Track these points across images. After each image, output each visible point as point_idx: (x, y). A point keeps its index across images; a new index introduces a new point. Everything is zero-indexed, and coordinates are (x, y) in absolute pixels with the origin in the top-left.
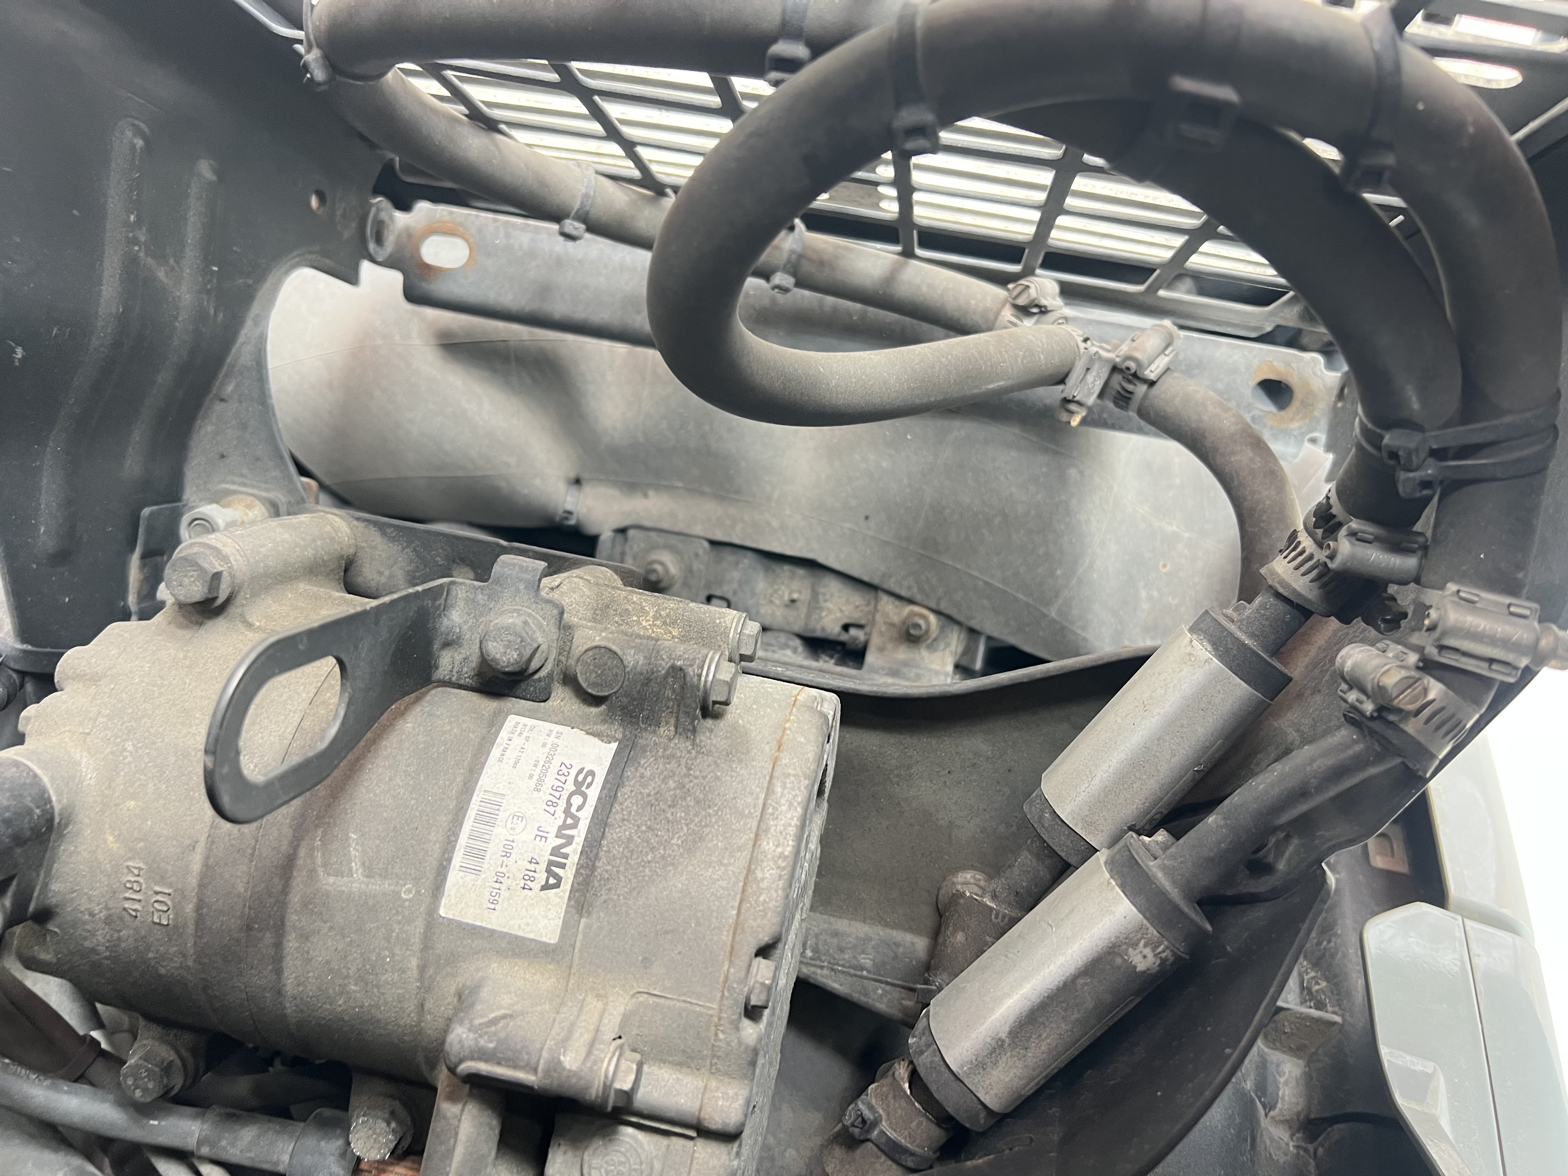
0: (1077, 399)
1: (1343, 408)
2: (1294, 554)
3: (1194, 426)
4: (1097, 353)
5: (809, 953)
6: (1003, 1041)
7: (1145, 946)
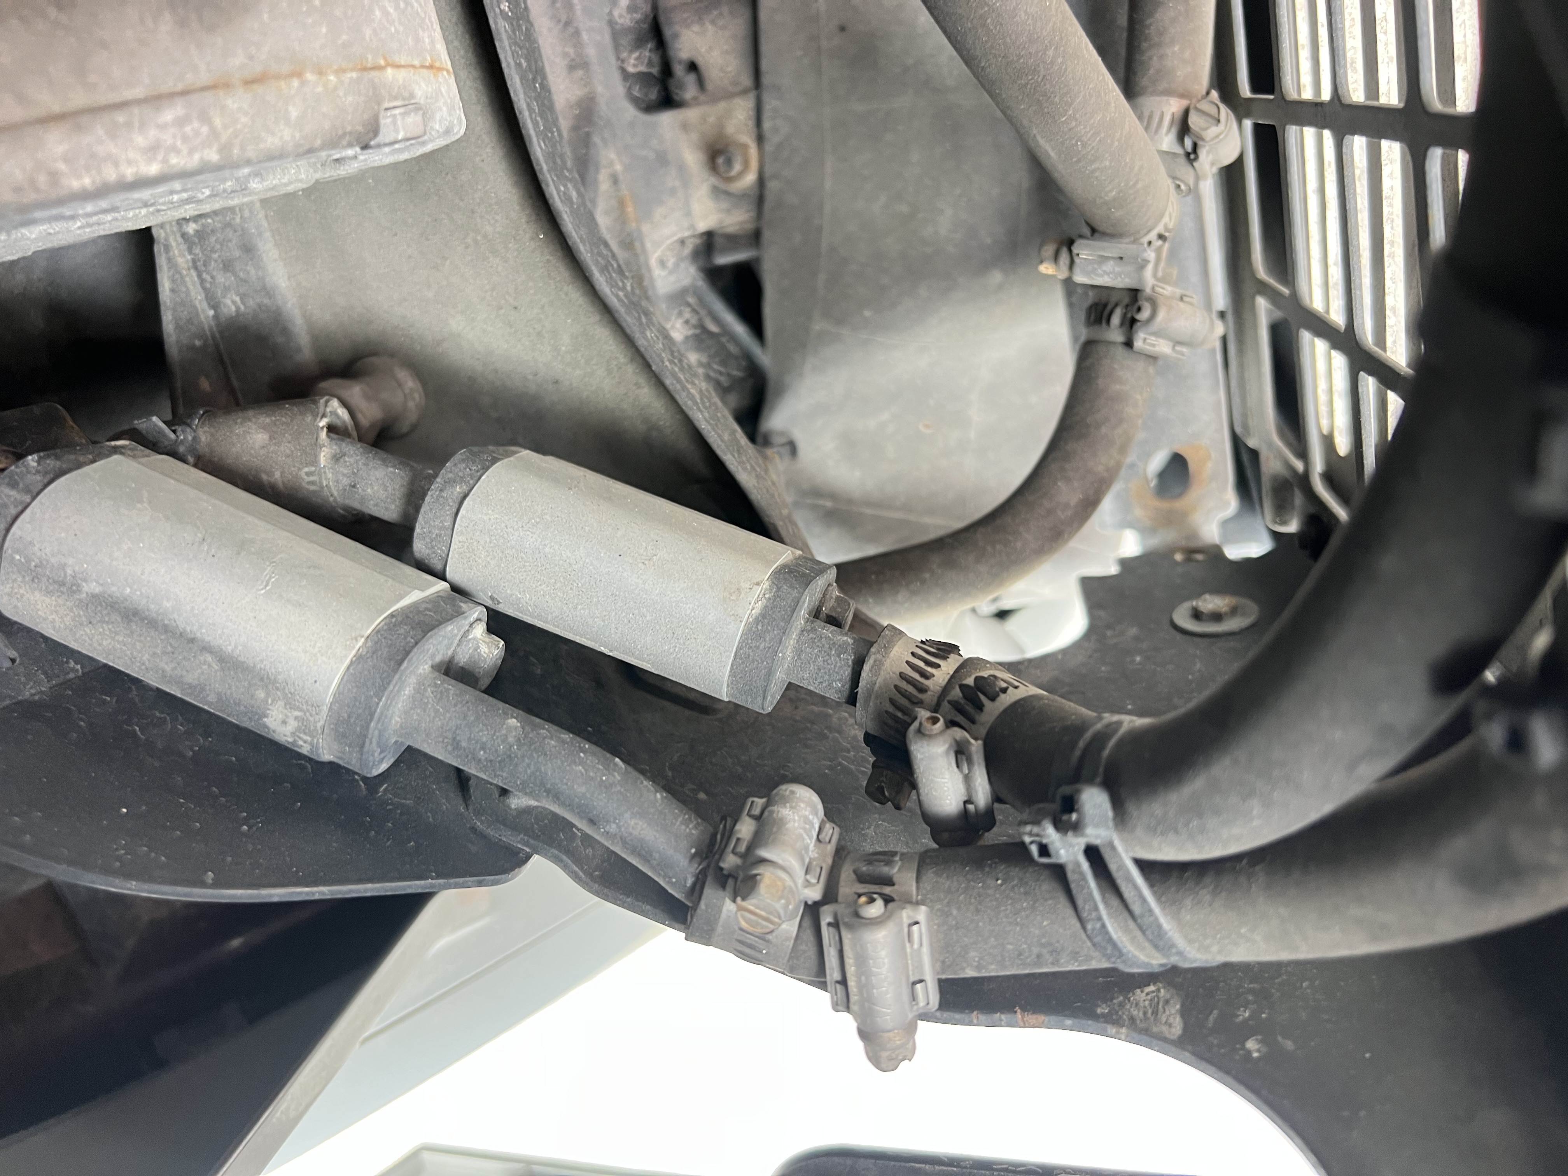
0: (1077, 260)
1: (1177, 563)
2: (921, 664)
3: (1089, 420)
4: (1147, 262)
5: (191, 228)
6: (79, 591)
7: (296, 718)
